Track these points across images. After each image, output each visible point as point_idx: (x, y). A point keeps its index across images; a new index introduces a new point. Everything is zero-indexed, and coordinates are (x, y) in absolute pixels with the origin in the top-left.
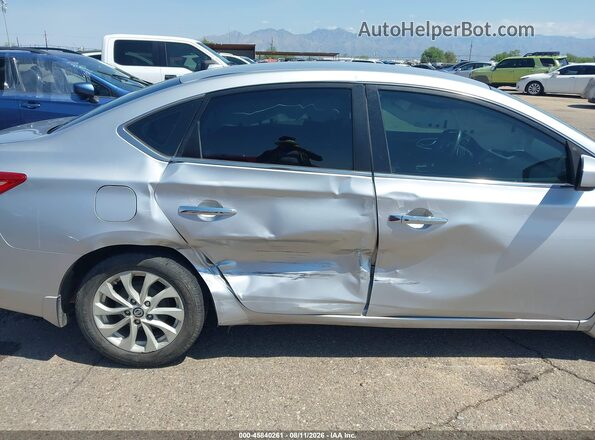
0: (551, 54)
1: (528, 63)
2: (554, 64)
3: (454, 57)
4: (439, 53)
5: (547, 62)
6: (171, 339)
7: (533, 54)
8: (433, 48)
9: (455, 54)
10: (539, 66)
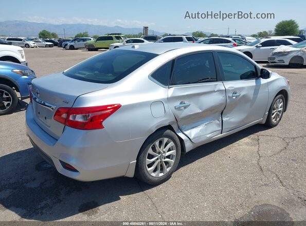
0: (118, 34)
1: (109, 38)
2: (121, 39)
3: (57, 35)
4: (49, 33)
5: (118, 38)
6: (172, 165)
7: (111, 34)
8: (44, 31)
9: (57, 34)
10: (115, 40)
